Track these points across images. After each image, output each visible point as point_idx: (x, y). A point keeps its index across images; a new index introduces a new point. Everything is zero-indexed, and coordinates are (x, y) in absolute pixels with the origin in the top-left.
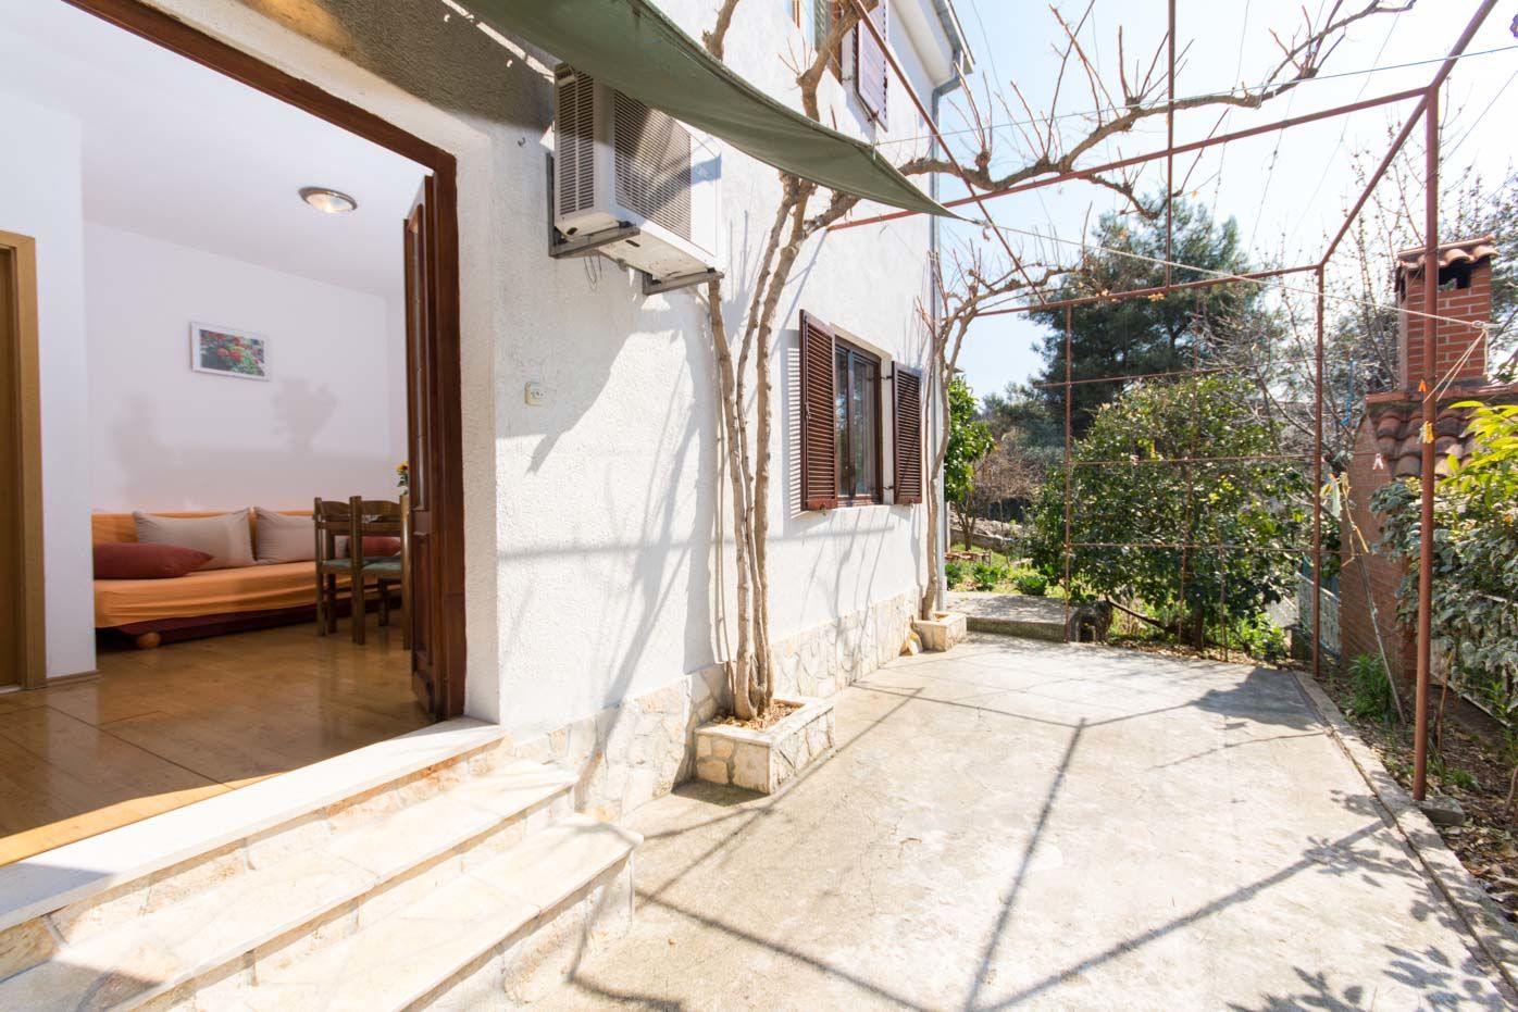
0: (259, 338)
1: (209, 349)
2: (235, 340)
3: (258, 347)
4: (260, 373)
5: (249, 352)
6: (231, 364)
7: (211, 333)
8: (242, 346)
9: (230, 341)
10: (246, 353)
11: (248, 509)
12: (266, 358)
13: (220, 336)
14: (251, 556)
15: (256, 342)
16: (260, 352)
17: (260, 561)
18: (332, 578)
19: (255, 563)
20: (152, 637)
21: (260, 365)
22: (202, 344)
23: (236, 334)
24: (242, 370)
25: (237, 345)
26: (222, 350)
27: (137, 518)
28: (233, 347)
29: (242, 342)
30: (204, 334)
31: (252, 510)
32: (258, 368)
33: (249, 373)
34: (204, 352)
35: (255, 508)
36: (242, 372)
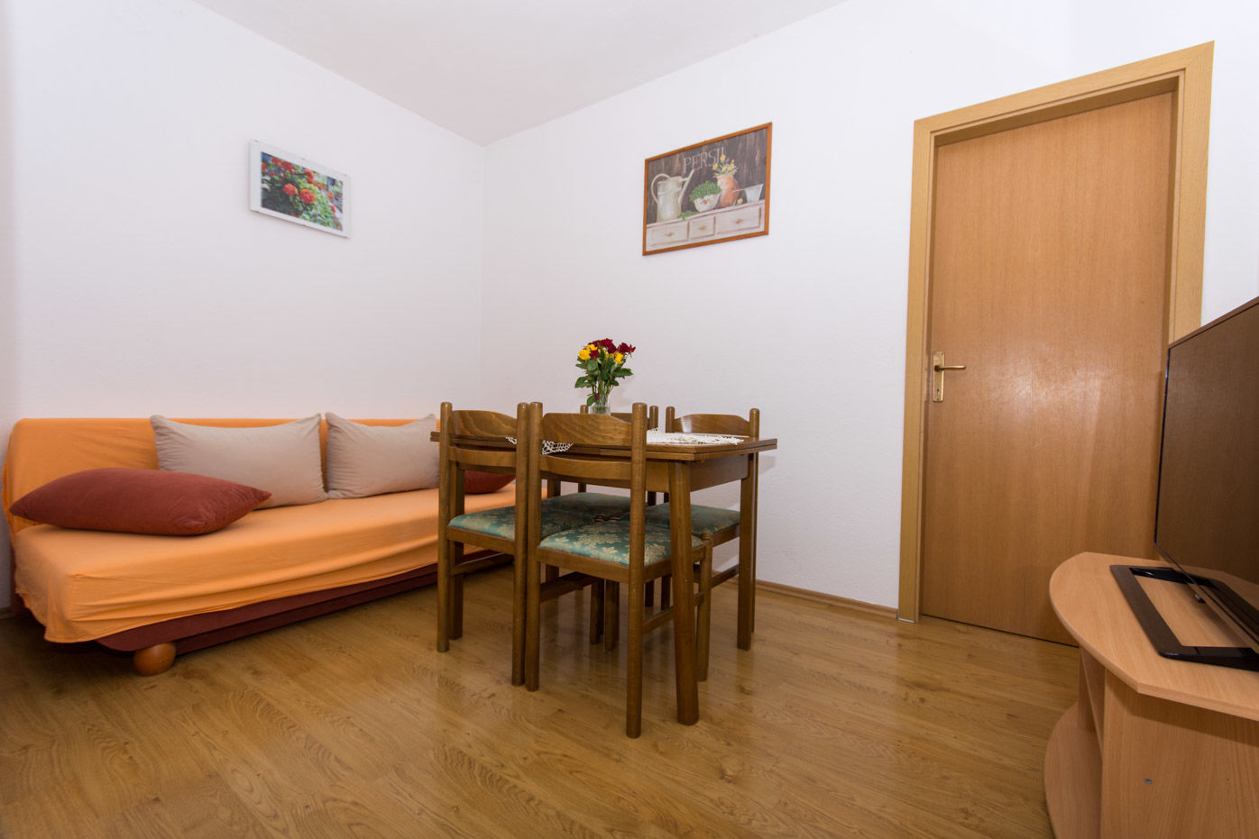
0: (338, 178)
1: (272, 182)
2: (308, 175)
3: (336, 189)
4: (338, 225)
5: (324, 194)
6: (301, 208)
7: (276, 160)
8: (316, 184)
9: (301, 176)
10: (320, 195)
11: (319, 415)
12: (345, 207)
13: (288, 166)
14: (319, 484)
15: (333, 182)
16: (338, 196)
17: (332, 493)
18: (459, 546)
19: (326, 495)
20: (159, 652)
21: (338, 214)
22: (264, 174)
23: (310, 168)
24: (314, 218)
25: (310, 182)
26: (289, 186)
27: (157, 427)
28: (304, 184)
29: (316, 179)
30: (266, 158)
31: (324, 418)
32: (334, 218)
33: (323, 223)
34: (266, 186)
35: (327, 415)
36: (315, 221)
